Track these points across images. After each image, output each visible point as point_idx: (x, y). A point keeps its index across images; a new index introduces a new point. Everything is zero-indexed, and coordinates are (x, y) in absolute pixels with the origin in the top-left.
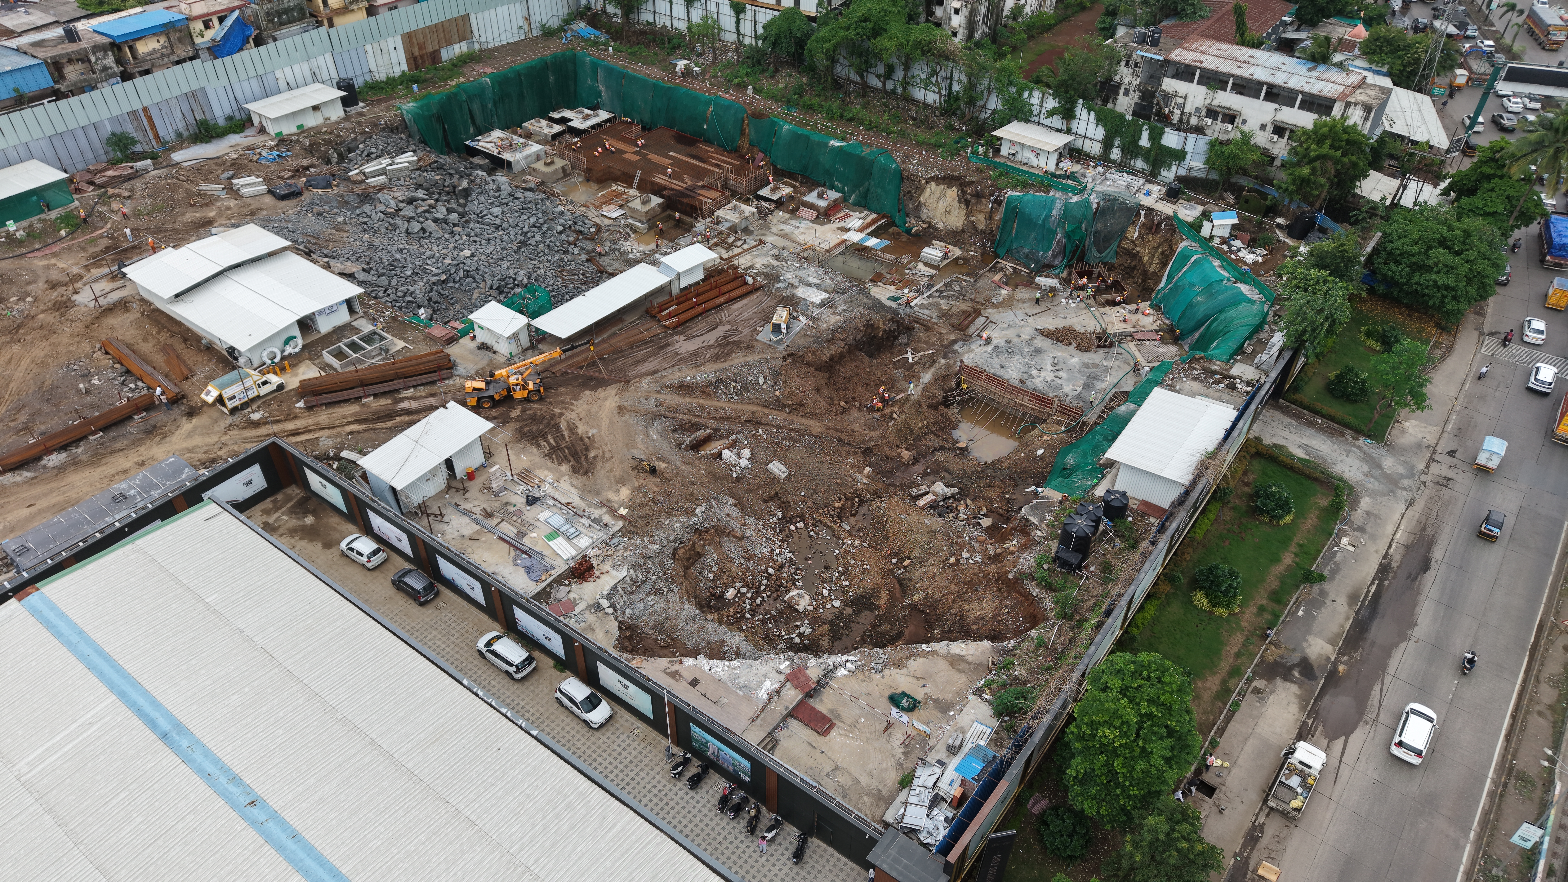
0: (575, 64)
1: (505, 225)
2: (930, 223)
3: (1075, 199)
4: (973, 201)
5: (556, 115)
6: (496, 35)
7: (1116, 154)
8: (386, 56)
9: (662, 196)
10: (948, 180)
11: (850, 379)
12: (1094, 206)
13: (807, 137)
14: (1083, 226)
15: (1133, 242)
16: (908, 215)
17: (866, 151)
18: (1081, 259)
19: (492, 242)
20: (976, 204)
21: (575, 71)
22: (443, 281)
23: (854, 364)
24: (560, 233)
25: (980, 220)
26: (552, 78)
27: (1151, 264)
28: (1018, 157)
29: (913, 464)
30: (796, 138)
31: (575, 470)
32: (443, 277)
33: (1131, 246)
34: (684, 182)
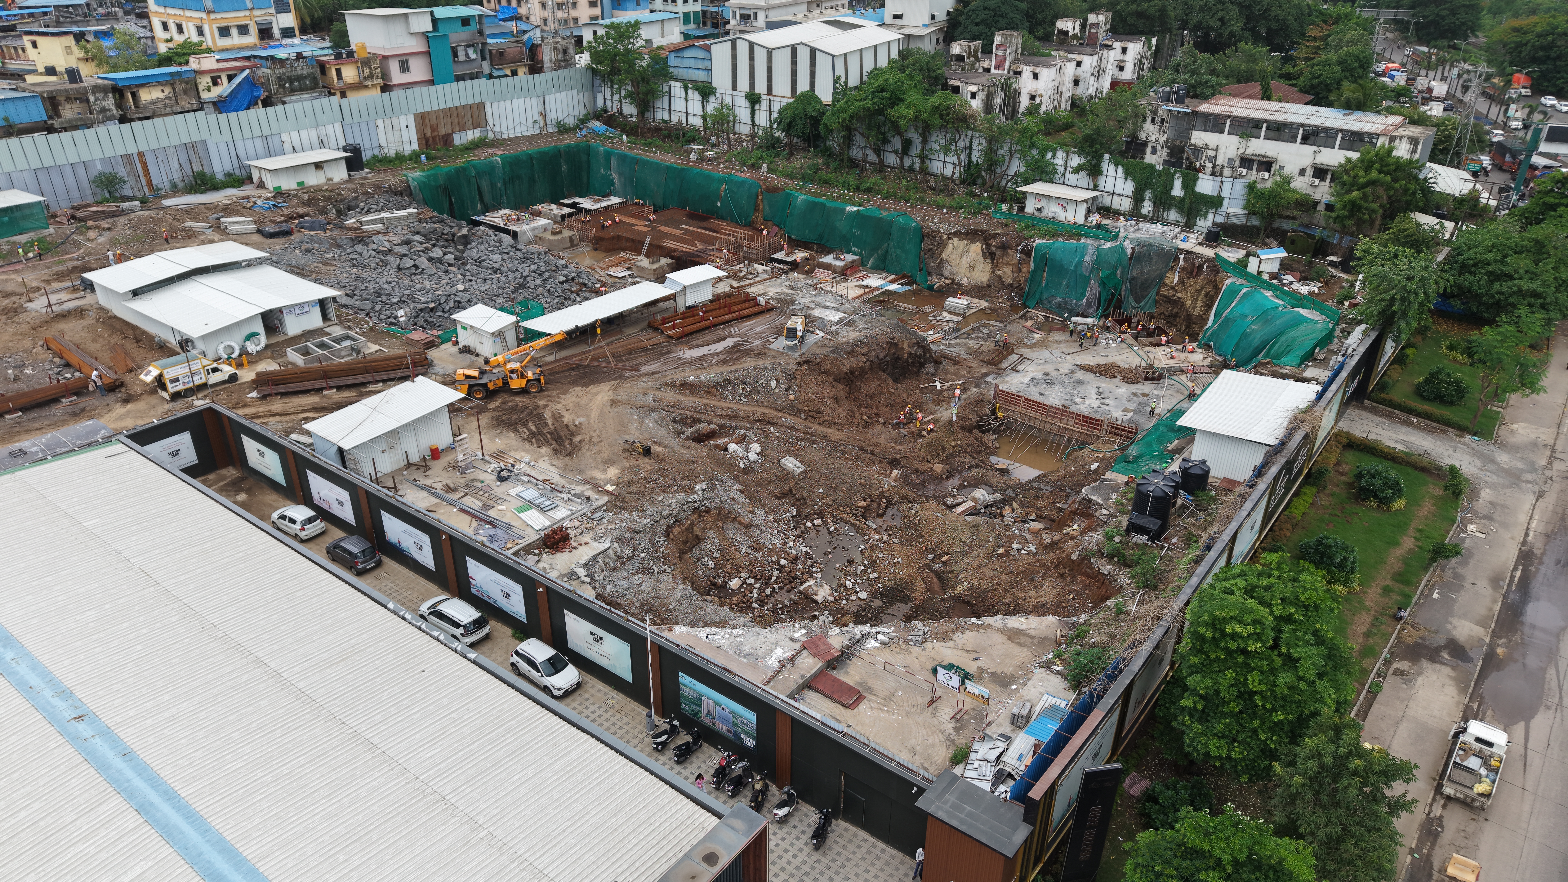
0: (589, 155)
1: (504, 269)
2: (953, 280)
3: (1108, 245)
4: (999, 253)
5: (567, 201)
6: (511, 126)
7: (1147, 208)
8: (397, 133)
9: (671, 257)
10: (971, 235)
11: (872, 396)
12: (1129, 252)
13: (823, 205)
14: (1119, 273)
15: (1173, 288)
16: (929, 274)
17: (884, 214)
18: (1119, 305)
19: (489, 282)
20: (1002, 256)
21: (588, 162)
22: (432, 310)
23: (876, 382)
24: (562, 283)
25: (1007, 273)
26: (564, 167)
27: (1194, 308)
28: (1044, 213)
29: (947, 478)
30: (812, 207)
31: (556, 452)
32: (432, 305)
33: (1172, 292)
34: (694, 245)
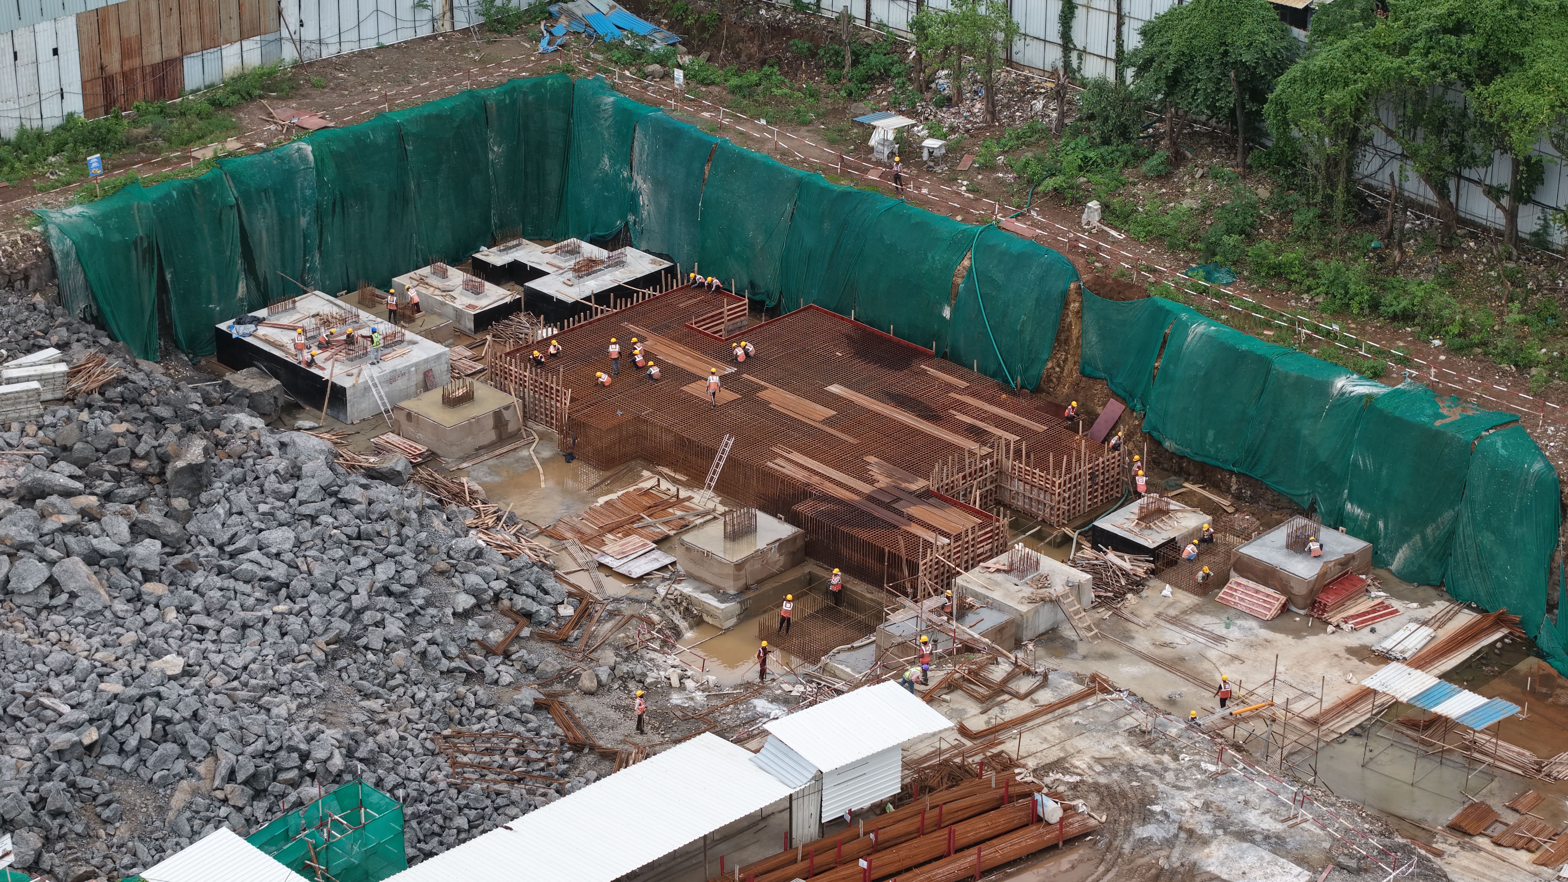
0: (569, 112)
1: (299, 584)
5: (495, 257)
6: (349, 22)
8: (26, 73)
9: (793, 519)
13: (1264, 363)
17: (1448, 417)
19: (254, 636)
21: (567, 133)
22: (90, 748)
24: (464, 616)
30: (1229, 362)
32: (91, 735)
34: (863, 475)
